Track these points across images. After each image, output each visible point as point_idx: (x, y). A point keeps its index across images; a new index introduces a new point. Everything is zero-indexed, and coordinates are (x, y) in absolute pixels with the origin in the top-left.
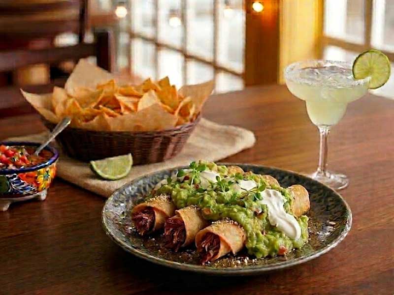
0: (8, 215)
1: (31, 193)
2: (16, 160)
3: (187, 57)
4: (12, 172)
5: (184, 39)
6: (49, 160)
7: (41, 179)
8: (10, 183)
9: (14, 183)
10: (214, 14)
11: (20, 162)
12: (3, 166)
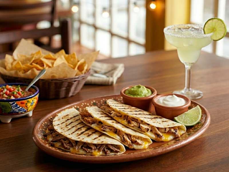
0: (10, 125)
1: (23, 112)
2: (15, 94)
3: (112, 35)
4: (13, 100)
5: (111, 25)
6: (34, 94)
7: (29, 105)
8: (12, 107)
9: (14, 107)
10: (128, 10)
11: (18, 95)
12: (8, 97)
